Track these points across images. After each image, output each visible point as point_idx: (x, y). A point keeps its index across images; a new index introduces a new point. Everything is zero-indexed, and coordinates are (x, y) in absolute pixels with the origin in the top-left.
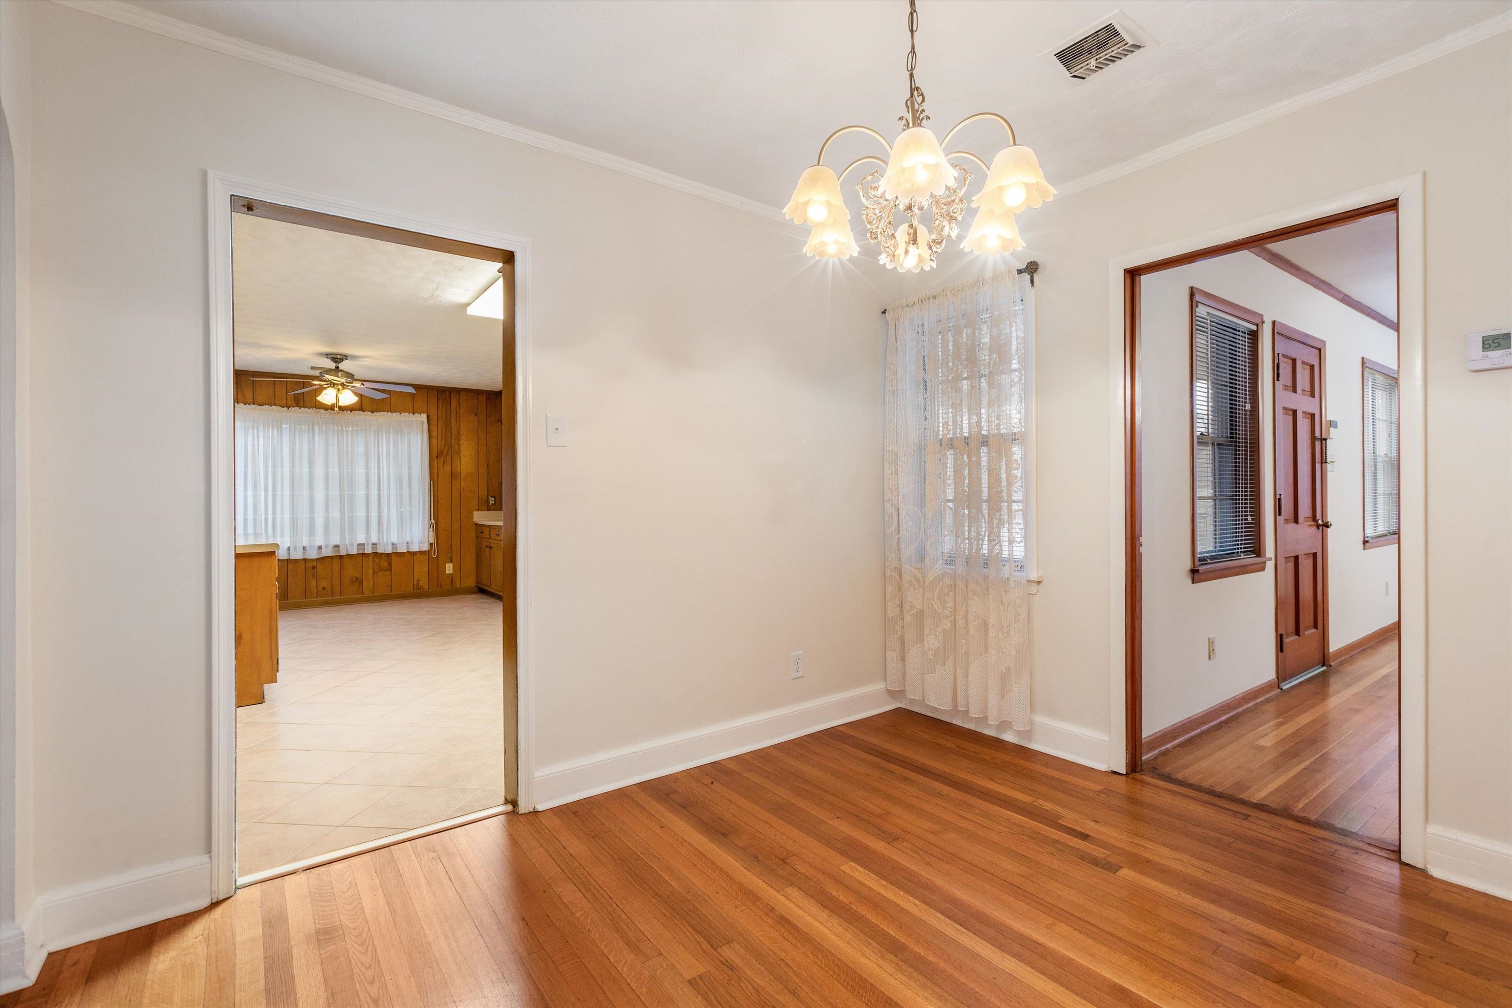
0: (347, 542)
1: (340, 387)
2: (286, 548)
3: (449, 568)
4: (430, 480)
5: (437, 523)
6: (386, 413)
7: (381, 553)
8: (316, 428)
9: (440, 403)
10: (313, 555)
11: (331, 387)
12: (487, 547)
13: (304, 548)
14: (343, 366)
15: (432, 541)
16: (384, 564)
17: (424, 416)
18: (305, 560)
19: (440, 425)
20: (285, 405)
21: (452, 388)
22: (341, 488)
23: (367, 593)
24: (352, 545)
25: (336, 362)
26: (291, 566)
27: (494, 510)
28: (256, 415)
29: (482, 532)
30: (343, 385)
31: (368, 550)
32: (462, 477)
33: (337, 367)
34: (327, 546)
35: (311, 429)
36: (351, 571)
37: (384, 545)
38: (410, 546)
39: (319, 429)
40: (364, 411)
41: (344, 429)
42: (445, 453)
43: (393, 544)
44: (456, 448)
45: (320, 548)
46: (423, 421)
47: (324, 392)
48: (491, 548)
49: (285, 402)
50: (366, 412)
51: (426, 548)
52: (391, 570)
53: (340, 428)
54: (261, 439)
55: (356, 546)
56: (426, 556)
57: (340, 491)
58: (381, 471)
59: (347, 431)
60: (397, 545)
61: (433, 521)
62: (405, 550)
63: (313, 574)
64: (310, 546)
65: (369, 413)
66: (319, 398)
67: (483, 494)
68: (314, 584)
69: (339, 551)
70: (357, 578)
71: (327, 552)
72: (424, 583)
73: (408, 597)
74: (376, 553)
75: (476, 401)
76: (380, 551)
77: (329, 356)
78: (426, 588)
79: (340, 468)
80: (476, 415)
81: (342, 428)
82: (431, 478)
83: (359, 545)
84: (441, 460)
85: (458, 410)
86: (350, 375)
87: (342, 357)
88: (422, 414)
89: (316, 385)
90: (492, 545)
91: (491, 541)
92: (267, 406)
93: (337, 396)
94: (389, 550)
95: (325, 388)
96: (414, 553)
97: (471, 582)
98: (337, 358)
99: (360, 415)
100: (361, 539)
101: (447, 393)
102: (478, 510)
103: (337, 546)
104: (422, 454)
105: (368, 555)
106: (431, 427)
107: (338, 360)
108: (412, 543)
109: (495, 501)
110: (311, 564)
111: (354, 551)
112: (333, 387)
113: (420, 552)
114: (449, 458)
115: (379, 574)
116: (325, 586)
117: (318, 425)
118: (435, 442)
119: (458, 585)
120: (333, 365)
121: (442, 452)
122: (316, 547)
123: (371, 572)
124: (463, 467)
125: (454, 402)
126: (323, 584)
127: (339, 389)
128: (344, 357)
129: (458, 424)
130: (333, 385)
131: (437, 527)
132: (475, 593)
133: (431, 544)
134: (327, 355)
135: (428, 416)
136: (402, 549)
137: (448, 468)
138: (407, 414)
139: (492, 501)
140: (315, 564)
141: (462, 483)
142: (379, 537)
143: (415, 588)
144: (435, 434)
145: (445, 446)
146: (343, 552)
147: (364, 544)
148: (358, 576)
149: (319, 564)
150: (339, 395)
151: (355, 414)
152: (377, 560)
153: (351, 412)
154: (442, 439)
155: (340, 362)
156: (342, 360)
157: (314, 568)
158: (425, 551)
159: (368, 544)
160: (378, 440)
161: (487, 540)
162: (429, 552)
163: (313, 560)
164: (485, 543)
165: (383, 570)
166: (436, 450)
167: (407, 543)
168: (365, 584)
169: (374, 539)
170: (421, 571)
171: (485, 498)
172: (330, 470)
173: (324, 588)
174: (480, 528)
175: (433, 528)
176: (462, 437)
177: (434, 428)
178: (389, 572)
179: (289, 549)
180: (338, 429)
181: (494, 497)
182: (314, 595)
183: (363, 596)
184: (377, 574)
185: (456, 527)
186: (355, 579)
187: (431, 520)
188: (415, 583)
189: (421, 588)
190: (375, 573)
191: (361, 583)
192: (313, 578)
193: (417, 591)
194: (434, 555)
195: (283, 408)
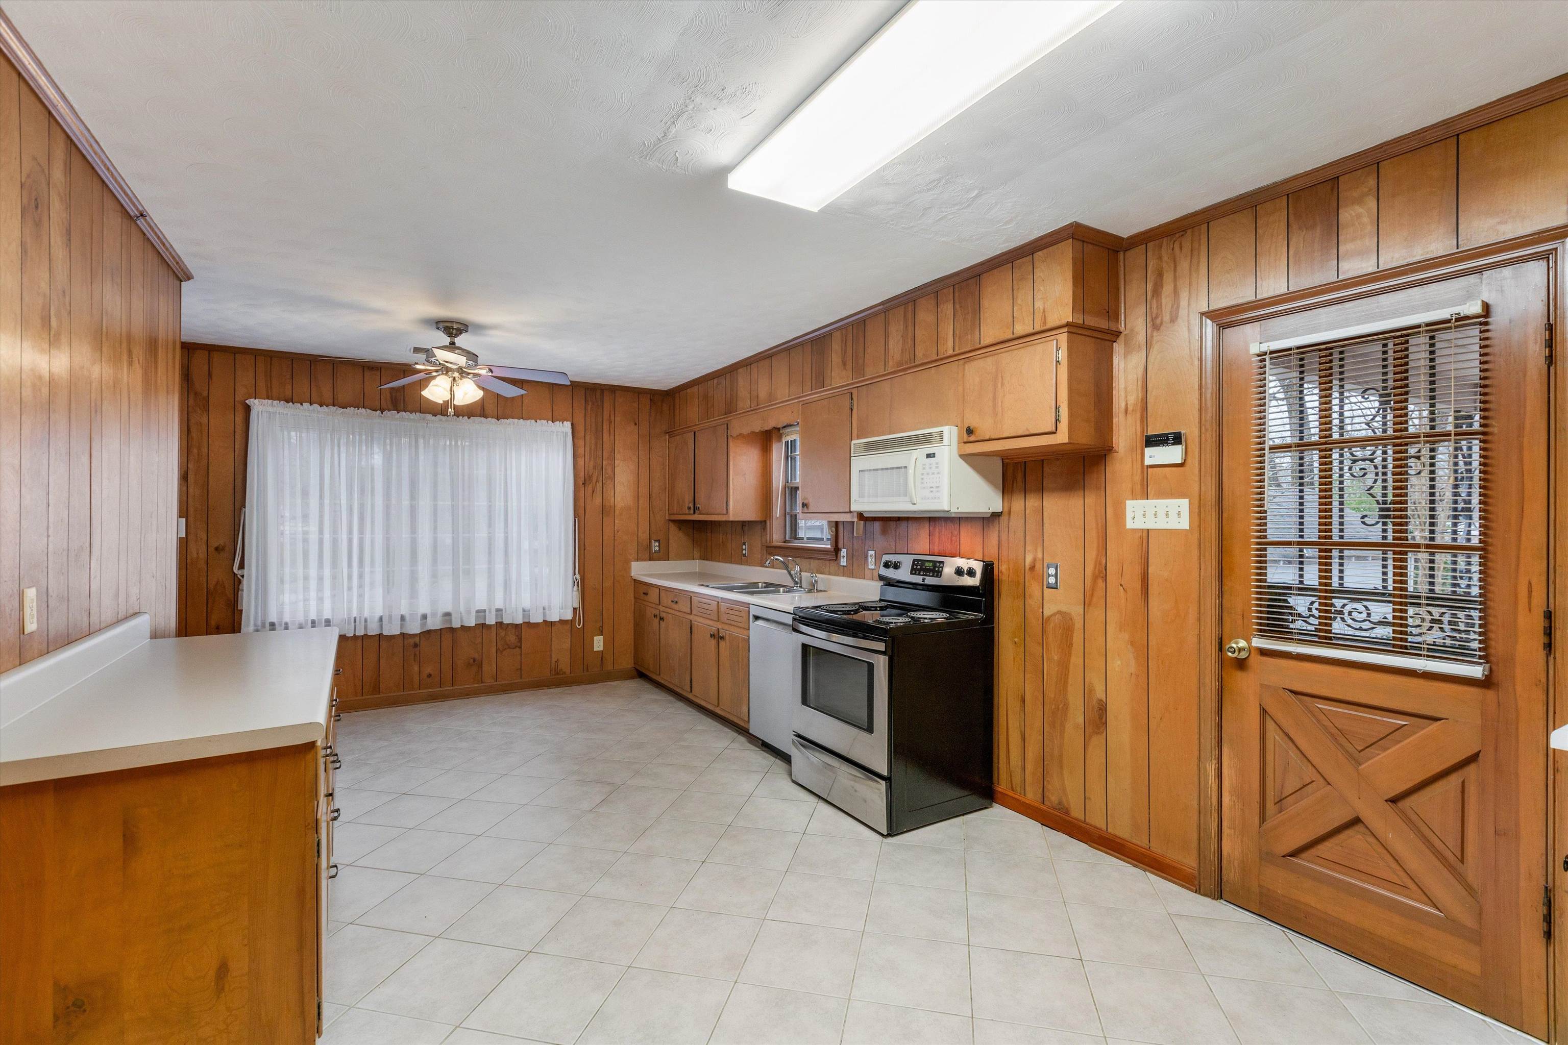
0: (462, 609)
1: (456, 375)
2: (377, 618)
3: (599, 643)
4: (575, 517)
5: (583, 579)
6: (517, 420)
7: (508, 624)
8: (421, 441)
9: (589, 407)
10: (414, 628)
11: (443, 374)
12: (655, 616)
13: (403, 618)
14: (460, 341)
15: (576, 606)
16: (512, 639)
17: (568, 425)
18: (403, 635)
19: (588, 438)
20: (378, 407)
21: (605, 385)
22: (455, 531)
23: (489, 681)
24: (469, 612)
25: (451, 335)
26: (384, 645)
27: (659, 559)
28: (336, 421)
29: (646, 594)
30: (461, 371)
31: (491, 620)
32: (617, 513)
33: (453, 343)
34: (434, 614)
35: (413, 443)
36: (466, 650)
37: (513, 613)
38: (547, 612)
39: (425, 443)
40: (486, 418)
41: (459, 443)
42: (594, 479)
43: (524, 610)
44: (609, 471)
45: (424, 617)
46: (566, 433)
47: (433, 382)
48: (662, 619)
49: (377, 403)
50: (490, 419)
51: (569, 616)
52: (521, 648)
53: (453, 443)
54: (343, 456)
55: (474, 614)
56: (568, 627)
57: (453, 533)
58: (509, 504)
59: (463, 448)
60: (529, 611)
61: (578, 576)
62: (539, 620)
63: (415, 655)
64: (411, 615)
65: (494, 420)
66: (426, 393)
67: (644, 536)
68: (417, 669)
69: (450, 621)
70: (474, 660)
71: (434, 624)
72: (565, 665)
73: (545, 686)
74: (501, 623)
75: (636, 405)
76: (506, 621)
77: (441, 325)
78: (568, 671)
79: (453, 500)
80: (636, 424)
81: (456, 442)
82: (576, 515)
83: (478, 612)
84: (589, 489)
85: (612, 418)
86: (472, 356)
87: (459, 326)
88: (565, 422)
89: (420, 371)
90: (663, 615)
91: (661, 608)
92: (352, 408)
93: (451, 390)
94: (519, 620)
95: (434, 377)
96: (552, 624)
97: (626, 662)
98: (453, 329)
99: (481, 422)
100: (481, 602)
101: (598, 394)
102: (638, 560)
103: (448, 615)
104: (564, 479)
105: (490, 626)
106: (576, 440)
107: (454, 332)
108: (550, 607)
109: (659, 546)
110: (411, 641)
111: (471, 622)
112: (446, 374)
113: (562, 622)
114: (599, 485)
115: (504, 652)
116: (431, 672)
117: (424, 438)
118: (581, 462)
119: (610, 668)
120: (446, 340)
121: (590, 477)
122: (419, 615)
123: (494, 650)
124: (618, 499)
125: (607, 405)
126: (428, 670)
127: (454, 378)
128: (462, 327)
129: (612, 437)
130: (445, 370)
131: (583, 585)
132: (632, 678)
133: (575, 609)
134: (437, 323)
135: (572, 425)
136: (537, 618)
137: (598, 501)
138: (544, 422)
139: (655, 546)
140: (417, 639)
141: (617, 521)
142: (505, 600)
143: (553, 672)
144: (581, 451)
145: (594, 468)
146: (456, 624)
147: (484, 611)
148: (477, 656)
149: (423, 640)
150: (455, 388)
151: (474, 422)
152: (503, 633)
153: (469, 418)
154: (590, 458)
155: (456, 336)
156: (460, 332)
157: (416, 645)
158: (567, 621)
159: (490, 612)
160: (506, 459)
161: (654, 606)
162: (572, 622)
163: (414, 635)
164: (650, 612)
165: (509, 648)
166: (582, 474)
167: (544, 609)
168: (485, 668)
169: (499, 604)
170: (561, 648)
171: (646, 542)
172: (440, 503)
173: (430, 676)
174: (641, 589)
175: (578, 585)
176: (617, 456)
177: (581, 443)
178: (518, 650)
179: (381, 619)
180: (450, 444)
181: (659, 541)
182: (417, 686)
183: (483, 685)
184: (502, 652)
185: (608, 584)
186: (472, 660)
187: (575, 574)
188: (553, 666)
189: (561, 673)
190: (498, 652)
191: (480, 666)
192: (414, 661)
193: (556, 677)
194: (579, 625)
195: (374, 412)
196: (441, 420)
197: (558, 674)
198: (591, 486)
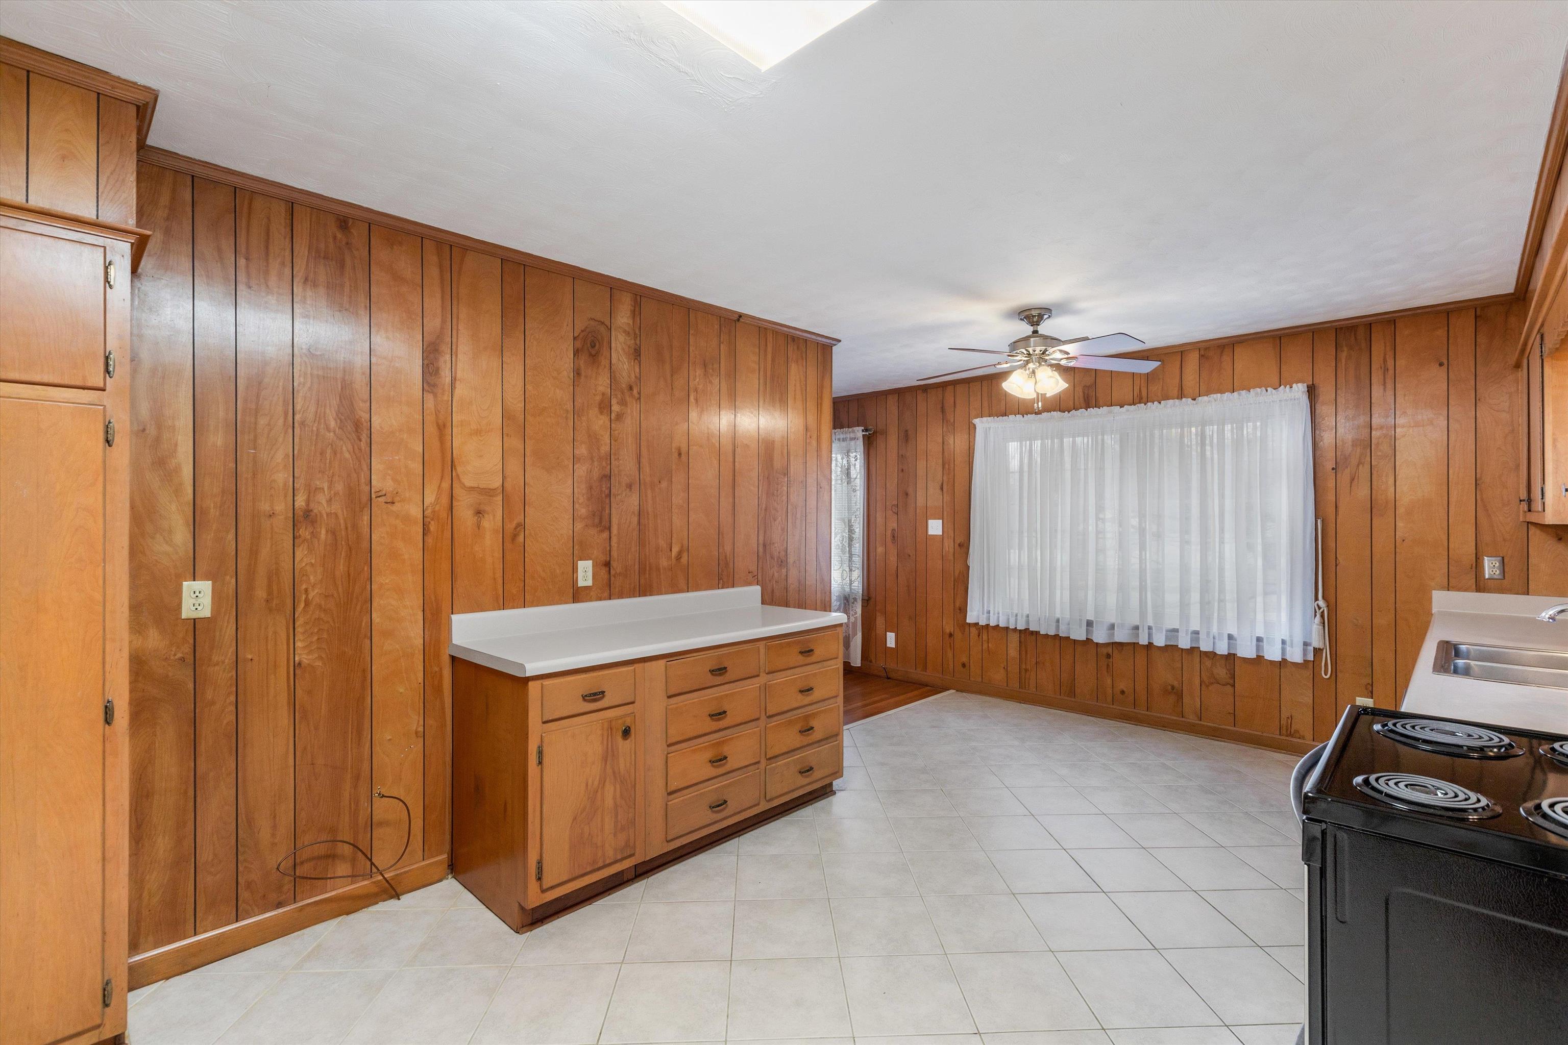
0: (1152, 625)
2: (1067, 620)
4: (1315, 517)
6: (1219, 395)
9: (1343, 355)
13: (1089, 623)
15: (1316, 642)
16: (1221, 672)
17: (1299, 388)
18: (1091, 642)
20: (1071, 408)
21: (1371, 316)
23: (1191, 718)
24: (1159, 630)
25: (1032, 323)
26: (1079, 649)
27: (1503, 592)
31: (1184, 643)
32: (1401, 511)
33: (1035, 332)
34: (1121, 626)
36: (1163, 675)
38: (1288, 649)
40: (1180, 399)
42: (1355, 461)
43: (1228, 638)
45: (1112, 627)
46: (1295, 401)
49: (1072, 404)
51: (1306, 656)
52: (1234, 686)
56: (1308, 673)
61: (1321, 603)
62: (1251, 654)
63: (1108, 665)
64: (1096, 622)
67: (1464, 547)
68: (1109, 681)
70: (1173, 688)
72: (1302, 725)
75: (1444, 331)
80: (1442, 364)
82: (1319, 514)
84: (1343, 474)
88: (1293, 386)
94: (1223, 650)
96: (1279, 664)
102: (1448, 588)
106: (1319, 409)
109: (1502, 571)
110: (1104, 651)
111: (1161, 642)
113: (1294, 664)
114: (1365, 470)
115: (1212, 687)
116: (1125, 689)
118: (1327, 438)
121: (1348, 459)
122: (1106, 624)
124: (1404, 488)
126: (1122, 685)
129: (1390, 393)
131: (1332, 617)
133: (1317, 649)
135: (1310, 386)
136: (1248, 652)
137: (1363, 492)
139: (1490, 567)
140: (1109, 650)
141: (1400, 524)
143: (1284, 732)
145: (1355, 446)
146: (1144, 641)
148: (1176, 684)
149: (1116, 652)
152: (1208, 663)
154: (1345, 432)
157: (1108, 656)
158: (1306, 664)
159: (1182, 633)
162: (1314, 668)
163: (1106, 644)
165: (1218, 683)
166: (1331, 455)
168: (1186, 700)
169: (1195, 625)
170: (1297, 701)
171: (1469, 558)
173: (1123, 692)
175: (1323, 616)
176: (1401, 422)
178: (1229, 689)
179: (1069, 622)
181: (1499, 557)
182: (1109, 699)
183: (1183, 719)
184: (1207, 686)
185: (1383, 620)
186: (1170, 687)
187: (1316, 599)
188: (1283, 722)
189: (1298, 735)
190: (1203, 686)
191: (1180, 696)
192: (1107, 672)
193: (1287, 738)
194: (1326, 675)
195: (1063, 414)
196: (1128, 411)
197: (1291, 735)
198: (1347, 471)
